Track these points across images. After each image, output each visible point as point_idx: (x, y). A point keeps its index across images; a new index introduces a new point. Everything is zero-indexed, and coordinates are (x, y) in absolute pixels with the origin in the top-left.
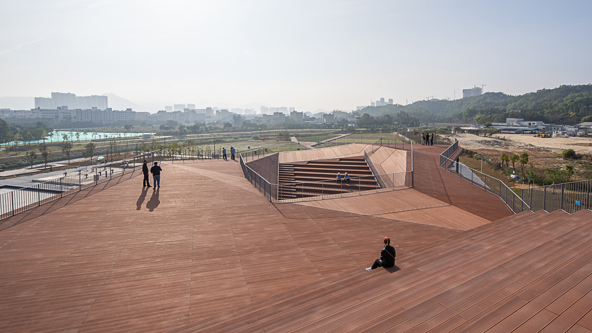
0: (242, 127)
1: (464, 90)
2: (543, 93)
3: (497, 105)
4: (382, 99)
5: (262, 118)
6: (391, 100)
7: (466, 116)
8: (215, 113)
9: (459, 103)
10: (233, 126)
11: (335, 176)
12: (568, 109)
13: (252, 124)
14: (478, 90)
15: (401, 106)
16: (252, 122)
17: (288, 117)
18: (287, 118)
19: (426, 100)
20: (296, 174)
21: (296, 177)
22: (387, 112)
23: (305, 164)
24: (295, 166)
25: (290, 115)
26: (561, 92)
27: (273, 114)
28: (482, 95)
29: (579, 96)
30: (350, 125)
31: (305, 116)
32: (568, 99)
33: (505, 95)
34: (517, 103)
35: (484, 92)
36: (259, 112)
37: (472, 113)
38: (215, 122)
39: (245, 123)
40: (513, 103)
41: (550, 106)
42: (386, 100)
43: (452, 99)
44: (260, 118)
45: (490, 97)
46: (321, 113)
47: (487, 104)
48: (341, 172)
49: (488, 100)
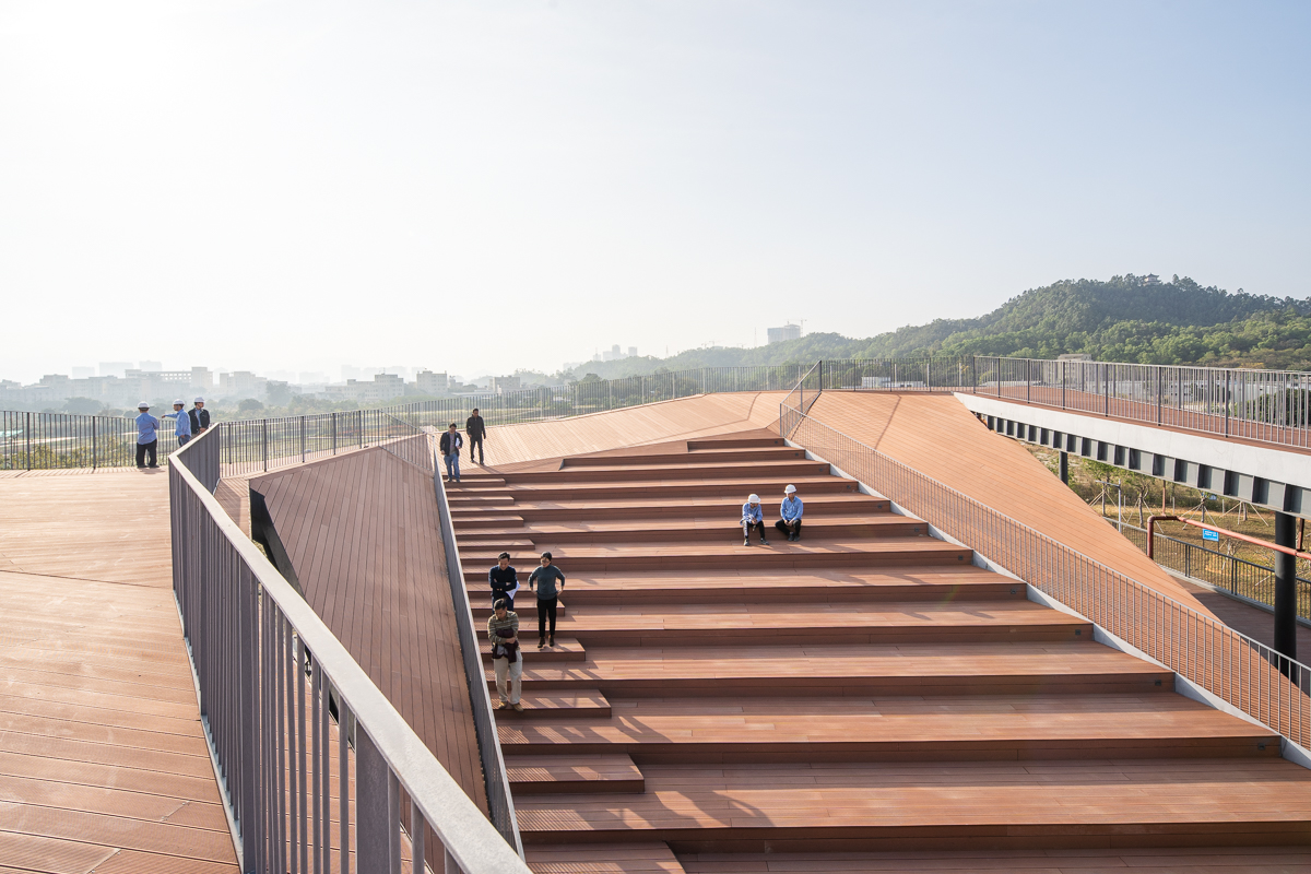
0: (291, 410)
1: (769, 330)
2: (908, 333)
3: (832, 356)
4: (616, 348)
5: (345, 388)
6: (633, 349)
7: (783, 377)
8: (216, 380)
9: (766, 353)
10: (266, 407)
11: (734, 512)
12: (955, 359)
13: (320, 403)
14: (794, 329)
15: (656, 361)
16: (320, 398)
17: (411, 384)
18: (409, 388)
19: (703, 348)
20: (530, 517)
21: (535, 528)
22: (631, 371)
23: (555, 468)
24: (510, 479)
25: (415, 380)
26: (936, 331)
27: (373, 379)
28: (803, 339)
29: (966, 337)
30: (556, 399)
31: (453, 381)
32: (950, 343)
33: (843, 338)
34: (867, 352)
35: (804, 333)
36: (337, 378)
37: (793, 370)
38: (217, 401)
39: (298, 400)
40: (860, 352)
41: (925, 354)
42: (625, 351)
43: (751, 347)
44: (340, 389)
45: (819, 342)
46: (487, 377)
47: (815, 354)
48: (762, 491)
49: (816, 347)
